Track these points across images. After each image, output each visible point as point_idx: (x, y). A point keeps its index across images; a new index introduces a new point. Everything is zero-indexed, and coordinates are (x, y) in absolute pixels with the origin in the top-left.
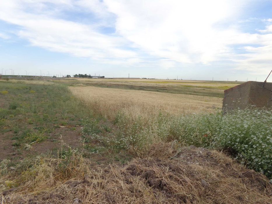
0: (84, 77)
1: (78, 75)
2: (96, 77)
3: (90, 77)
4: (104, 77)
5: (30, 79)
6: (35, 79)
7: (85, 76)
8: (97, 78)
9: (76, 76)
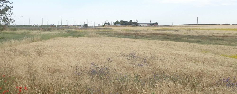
0: (128, 25)
1: (120, 22)
2: (144, 25)
3: (136, 24)
4: (156, 24)
5: (46, 29)
6: (54, 29)
7: (131, 23)
8: (146, 25)
9: (117, 23)
